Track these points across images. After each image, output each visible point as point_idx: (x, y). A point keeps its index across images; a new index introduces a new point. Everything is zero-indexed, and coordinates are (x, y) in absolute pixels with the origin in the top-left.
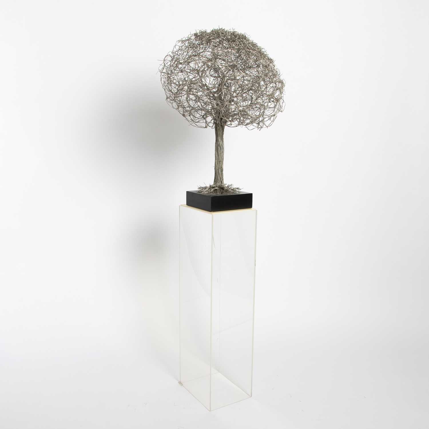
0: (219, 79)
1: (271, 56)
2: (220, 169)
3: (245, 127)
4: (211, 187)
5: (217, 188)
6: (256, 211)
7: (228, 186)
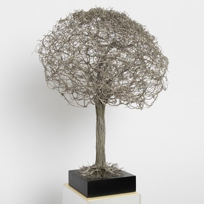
0: (95, 57)
1: (151, 33)
2: (101, 150)
3: (126, 106)
4: (92, 168)
5: (97, 170)
6: (140, 195)
7: (112, 166)
